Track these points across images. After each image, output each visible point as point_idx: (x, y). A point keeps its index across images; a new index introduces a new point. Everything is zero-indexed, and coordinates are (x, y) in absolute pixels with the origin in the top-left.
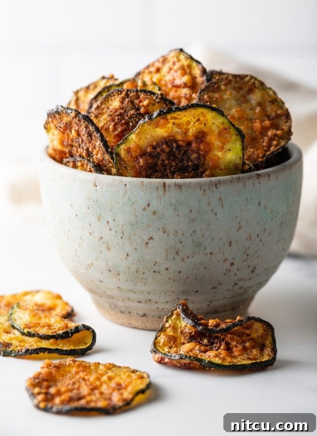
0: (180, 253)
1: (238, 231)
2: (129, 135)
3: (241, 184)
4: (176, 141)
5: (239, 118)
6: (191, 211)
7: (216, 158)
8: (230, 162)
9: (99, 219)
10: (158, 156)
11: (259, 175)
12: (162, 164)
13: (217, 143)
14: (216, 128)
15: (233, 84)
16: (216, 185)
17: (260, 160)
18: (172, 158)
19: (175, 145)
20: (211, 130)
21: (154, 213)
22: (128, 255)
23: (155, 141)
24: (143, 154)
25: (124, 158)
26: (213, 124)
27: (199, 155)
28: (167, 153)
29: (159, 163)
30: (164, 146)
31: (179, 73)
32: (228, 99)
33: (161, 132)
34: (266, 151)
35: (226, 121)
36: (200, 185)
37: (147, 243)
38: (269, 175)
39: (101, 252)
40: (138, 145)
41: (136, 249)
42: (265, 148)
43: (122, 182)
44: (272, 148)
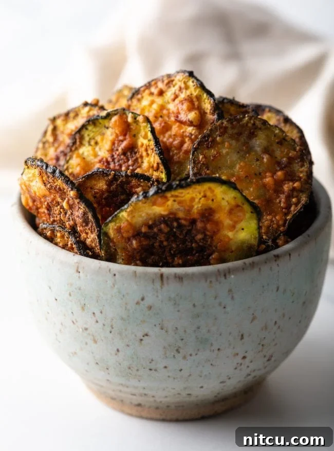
0: (181, 351)
1: (252, 322)
2: (119, 212)
3: (256, 270)
4: (177, 220)
6: (194, 305)
7: (227, 240)
8: (243, 242)
9: (83, 309)
10: (154, 237)
11: (277, 257)
12: (160, 246)
13: (227, 222)
14: (227, 204)
16: (225, 275)
18: (173, 239)
19: (175, 224)
20: (220, 207)
21: (150, 308)
22: (118, 350)
23: (151, 219)
24: (137, 234)
25: (113, 239)
26: (223, 199)
27: (205, 235)
28: (166, 234)
29: (157, 244)
30: (163, 226)
33: (159, 210)
34: (286, 214)
35: (238, 195)
36: (205, 276)
37: (141, 340)
38: (290, 255)
39: (86, 344)
40: (130, 224)
41: (128, 346)
42: (284, 210)
43: (110, 270)
44: (292, 209)
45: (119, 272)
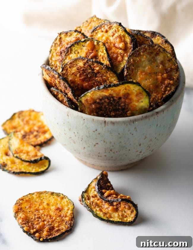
0: (112, 150)
1: (144, 139)
2: (87, 93)
3: (147, 120)
4: (113, 97)
5: (150, 73)
6: (119, 134)
7: (135, 106)
8: (142, 107)
9: (70, 130)
10: (103, 104)
11: (157, 113)
12: (105, 107)
13: (135, 98)
14: (135, 91)
15: (148, 51)
16: (133, 122)
17: (159, 101)
18: (110, 104)
19: (112, 99)
20: (132, 93)
21: (99, 134)
22: (84, 148)
23: (101, 96)
24: (95, 102)
25: (84, 103)
26: (134, 90)
27: (125, 104)
28: (108, 103)
29: (103, 107)
30: (106, 100)
31: (118, 40)
32: (144, 61)
33: (105, 93)
34: (163, 94)
35: (141, 88)
36: (124, 122)
37: (95, 145)
38: (163, 111)
39: (71, 143)
40: (92, 98)
41: (89, 147)
42: (163, 92)
43: (82, 117)
44: (167, 92)
45: (86, 119)
